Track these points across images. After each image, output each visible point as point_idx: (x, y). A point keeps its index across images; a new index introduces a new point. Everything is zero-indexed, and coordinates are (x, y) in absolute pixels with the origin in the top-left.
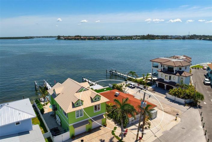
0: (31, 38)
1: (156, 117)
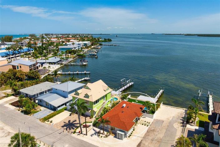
1: (121, 139)
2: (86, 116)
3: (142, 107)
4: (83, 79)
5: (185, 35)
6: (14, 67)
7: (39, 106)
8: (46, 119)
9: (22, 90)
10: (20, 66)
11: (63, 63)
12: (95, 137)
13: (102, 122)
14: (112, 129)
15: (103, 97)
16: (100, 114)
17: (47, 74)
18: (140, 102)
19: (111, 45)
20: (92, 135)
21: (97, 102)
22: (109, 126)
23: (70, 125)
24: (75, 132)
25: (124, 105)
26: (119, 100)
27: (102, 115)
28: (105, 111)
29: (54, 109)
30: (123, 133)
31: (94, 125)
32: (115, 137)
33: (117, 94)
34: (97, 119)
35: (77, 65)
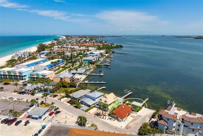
1: (120, 122)
2: (105, 111)
3: (132, 108)
4: (102, 88)
6: (61, 79)
7: (81, 104)
8: (87, 111)
9: (71, 95)
10: (65, 78)
11: (87, 73)
12: (109, 120)
13: (113, 114)
14: (117, 118)
15: (113, 102)
16: (111, 110)
17: (79, 83)
18: (133, 105)
19: (121, 53)
20: (108, 119)
21: (110, 104)
22: (116, 116)
23: (98, 115)
24: (100, 118)
25: (123, 107)
26: (122, 103)
27: (112, 111)
28: (114, 109)
29: (89, 106)
30: (121, 120)
31: (109, 115)
32: (118, 121)
33: (121, 100)
34: (110, 112)
35: (97, 75)
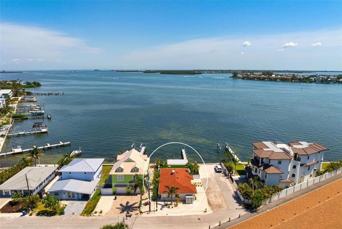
0: (200, 72)
1: (192, 203)
5: (144, 72)
8: (89, 211)
20: (161, 209)
23: (127, 209)
24: (141, 213)
30: (192, 197)
31: (153, 199)
